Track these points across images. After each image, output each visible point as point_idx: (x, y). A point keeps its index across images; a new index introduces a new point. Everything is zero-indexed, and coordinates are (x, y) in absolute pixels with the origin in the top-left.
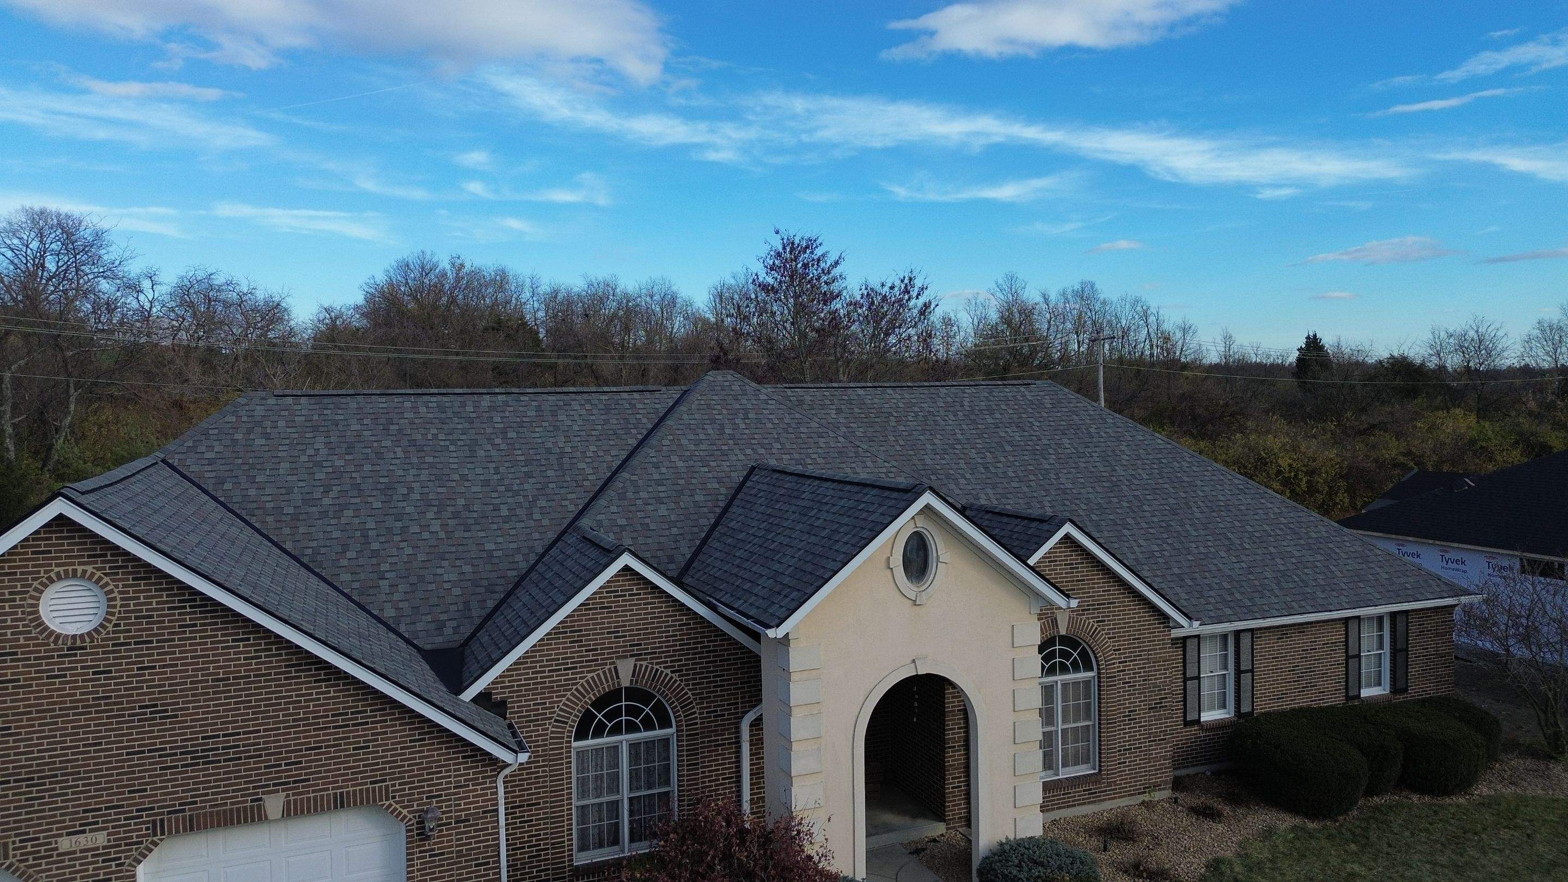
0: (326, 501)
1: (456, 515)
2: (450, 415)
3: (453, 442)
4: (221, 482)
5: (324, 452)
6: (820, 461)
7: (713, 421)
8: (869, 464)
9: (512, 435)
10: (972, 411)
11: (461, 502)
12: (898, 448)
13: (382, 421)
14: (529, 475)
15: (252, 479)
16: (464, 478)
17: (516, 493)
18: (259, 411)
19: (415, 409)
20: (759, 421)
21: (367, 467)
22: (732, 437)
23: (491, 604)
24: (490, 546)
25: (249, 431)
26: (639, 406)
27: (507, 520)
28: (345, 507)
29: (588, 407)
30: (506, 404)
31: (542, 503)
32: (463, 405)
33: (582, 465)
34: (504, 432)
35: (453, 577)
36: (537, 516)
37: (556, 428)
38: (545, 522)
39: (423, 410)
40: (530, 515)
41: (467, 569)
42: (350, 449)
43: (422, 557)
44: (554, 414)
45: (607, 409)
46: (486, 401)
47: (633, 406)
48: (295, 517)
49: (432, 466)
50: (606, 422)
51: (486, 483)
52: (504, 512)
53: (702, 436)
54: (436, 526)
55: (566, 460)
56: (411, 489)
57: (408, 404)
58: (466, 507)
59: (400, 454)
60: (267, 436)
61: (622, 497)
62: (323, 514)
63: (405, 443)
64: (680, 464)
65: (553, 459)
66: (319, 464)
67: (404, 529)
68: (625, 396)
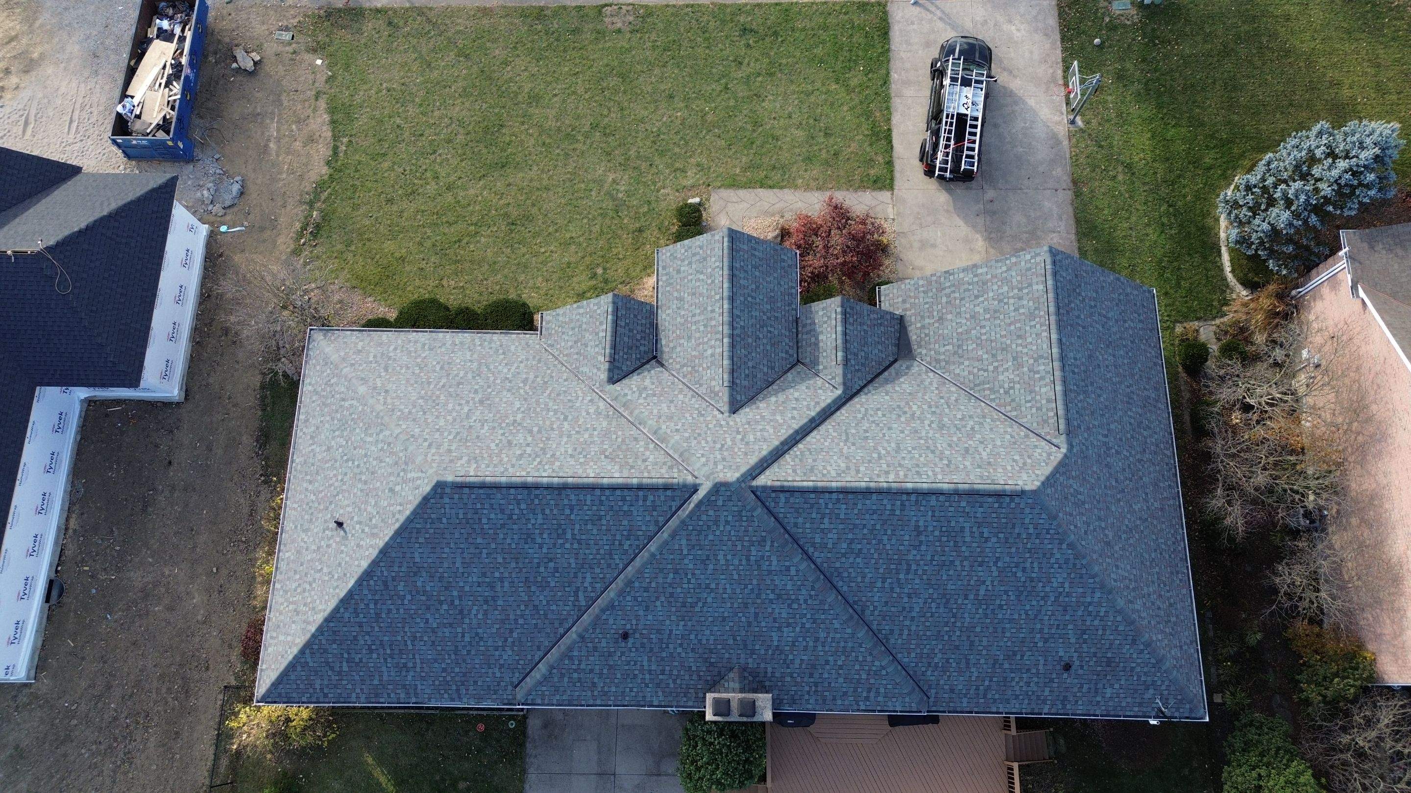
0: (971, 423)
1: (905, 413)
2: (914, 470)
3: (910, 452)
4: (1027, 436)
5: (980, 449)
6: (687, 415)
7: (747, 443)
8: (655, 411)
9: (875, 455)
10: (537, 456)
11: (903, 419)
12: (620, 433)
13: (953, 466)
14: (866, 431)
15: (1012, 437)
16: (902, 432)
17: (873, 422)
18: (1024, 476)
19: (935, 475)
20: (715, 442)
21: (955, 439)
22: (738, 433)
23: (886, 373)
24: (887, 398)
25: (1025, 464)
26: (790, 471)
27: (878, 409)
28: (961, 419)
29: (825, 472)
30: (878, 476)
31: (860, 416)
32: (906, 476)
33: (835, 434)
34: (880, 458)
35: (904, 386)
36: (863, 410)
37: (847, 458)
38: (858, 406)
39: (930, 473)
40: (866, 410)
41: (897, 388)
42: (967, 450)
43: (920, 395)
44: (848, 468)
45: (812, 470)
46: (891, 477)
47: (794, 471)
48: (984, 417)
49: (920, 438)
50: (814, 460)
51: (890, 429)
52: (880, 413)
53: (759, 434)
54: (915, 408)
55: (844, 438)
56: (930, 425)
57: (940, 477)
58: (900, 416)
59: (939, 445)
60: (1014, 460)
61: (818, 403)
62: (971, 417)
63: (938, 453)
64: (778, 418)
65: (851, 439)
66: (981, 443)
67: (930, 407)
68: (798, 479)
